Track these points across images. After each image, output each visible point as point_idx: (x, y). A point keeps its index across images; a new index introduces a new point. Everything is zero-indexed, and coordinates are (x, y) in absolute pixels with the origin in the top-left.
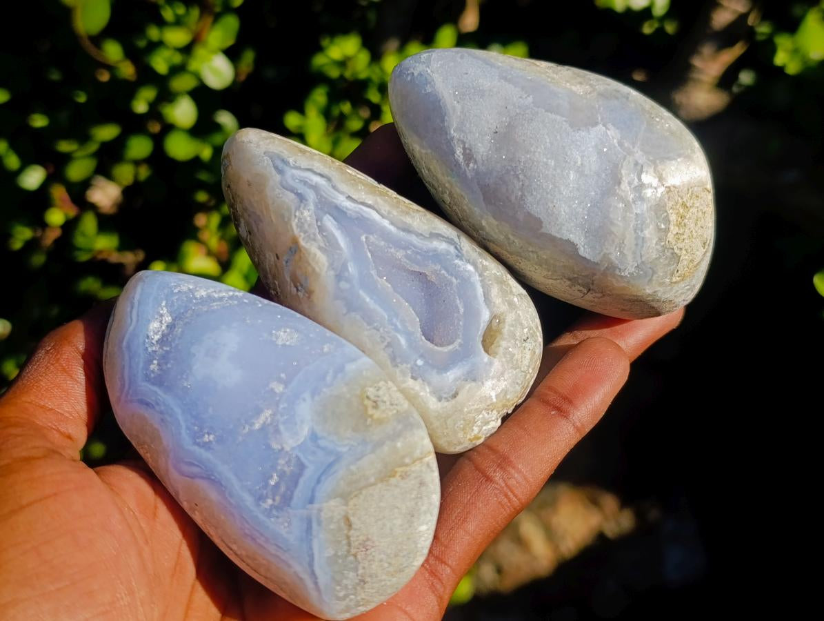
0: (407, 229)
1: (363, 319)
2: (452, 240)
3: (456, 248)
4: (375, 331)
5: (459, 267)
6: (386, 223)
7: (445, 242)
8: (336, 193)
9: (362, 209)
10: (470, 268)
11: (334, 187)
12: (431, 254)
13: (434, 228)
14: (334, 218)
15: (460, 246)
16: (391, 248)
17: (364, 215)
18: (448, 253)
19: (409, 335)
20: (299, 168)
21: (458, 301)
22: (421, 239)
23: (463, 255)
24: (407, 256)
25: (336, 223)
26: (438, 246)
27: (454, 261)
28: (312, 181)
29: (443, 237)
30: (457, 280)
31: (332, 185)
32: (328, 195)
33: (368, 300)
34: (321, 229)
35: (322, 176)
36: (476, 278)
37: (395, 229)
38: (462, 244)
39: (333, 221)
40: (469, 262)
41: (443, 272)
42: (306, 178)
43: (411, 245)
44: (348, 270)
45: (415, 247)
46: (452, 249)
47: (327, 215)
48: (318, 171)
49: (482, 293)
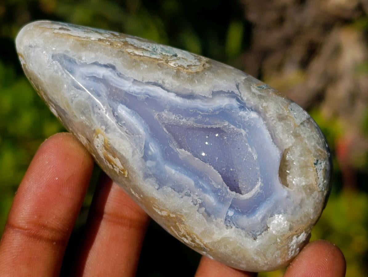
0: (191, 96)
1: (174, 189)
2: (232, 92)
3: (238, 100)
4: (186, 197)
5: (244, 118)
6: (172, 97)
7: (227, 97)
8: (123, 81)
9: (148, 90)
10: (254, 115)
11: (120, 75)
12: (217, 113)
13: (215, 87)
14: (127, 106)
15: (240, 96)
16: (182, 118)
17: (152, 94)
18: (231, 108)
19: (215, 192)
20: (84, 65)
21: (250, 149)
22: (206, 102)
23: (245, 104)
24: (198, 122)
25: (129, 110)
26: (221, 104)
27: (238, 113)
28: (99, 75)
29: (224, 92)
30: (245, 130)
31: (118, 74)
32: (117, 85)
33: (173, 171)
34: (118, 119)
35: (106, 66)
36: (261, 124)
37: (181, 99)
38: (242, 94)
39: (127, 109)
40: (252, 110)
41: (232, 126)
42: (94, 73)
43: (199, 110)
44: (150, 150)
45: (202, 111)
46: (235, 103)
47: (121, 105)
48: (103, 63)
49: (270, 136)
